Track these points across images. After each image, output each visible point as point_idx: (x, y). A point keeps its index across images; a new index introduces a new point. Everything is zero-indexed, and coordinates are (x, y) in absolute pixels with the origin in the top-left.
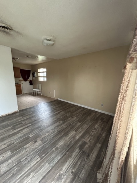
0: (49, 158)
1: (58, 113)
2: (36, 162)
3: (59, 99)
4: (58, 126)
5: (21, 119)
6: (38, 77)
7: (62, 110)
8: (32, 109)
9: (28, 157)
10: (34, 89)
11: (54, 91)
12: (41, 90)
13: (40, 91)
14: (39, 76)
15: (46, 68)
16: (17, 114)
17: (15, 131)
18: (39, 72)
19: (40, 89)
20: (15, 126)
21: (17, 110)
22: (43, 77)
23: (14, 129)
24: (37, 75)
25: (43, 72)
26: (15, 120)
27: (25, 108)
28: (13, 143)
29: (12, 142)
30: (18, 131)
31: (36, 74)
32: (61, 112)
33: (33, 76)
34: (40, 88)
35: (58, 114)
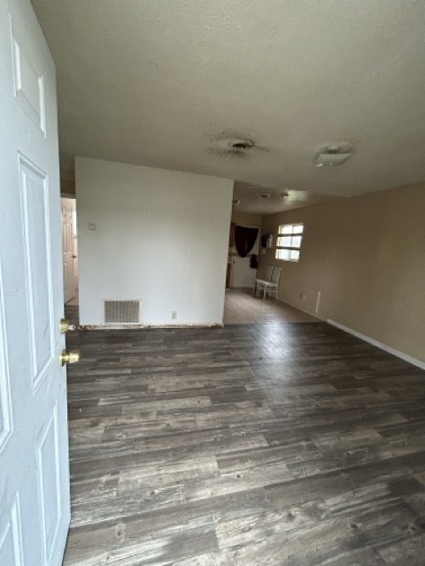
0: (291, 455)
1: (324, 362)
2: (257, 445)
3: (330, 321)
4: (320, 395)
5: (227, 344)
6: (275, 248)
7: (337, 357)
8: (252, 330)
9: (243, 427)
10: (259, 281)
11: (319, 293)
12: (277, 285)
13: (274, 288)
14: (278, 245)
15: (304, 225)
16: (220, 331)
17: (217, 365)
18: (282, 235)
19: (275, 283)
20: (218, 354)
21: (220, 322)
22: (291, 249)
23: (215, 358)
24: (275, 241)
25: (293, 235)
26: (216, 342)
27: (236, 322)
28: (215, 387)
29: (213, 384)
30: (222, 367)
31: (271, 240)
32: (335, 362)
33: (264, 243)
34: (277, 277)
35: (323, 364)
